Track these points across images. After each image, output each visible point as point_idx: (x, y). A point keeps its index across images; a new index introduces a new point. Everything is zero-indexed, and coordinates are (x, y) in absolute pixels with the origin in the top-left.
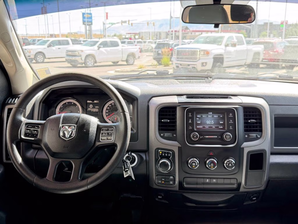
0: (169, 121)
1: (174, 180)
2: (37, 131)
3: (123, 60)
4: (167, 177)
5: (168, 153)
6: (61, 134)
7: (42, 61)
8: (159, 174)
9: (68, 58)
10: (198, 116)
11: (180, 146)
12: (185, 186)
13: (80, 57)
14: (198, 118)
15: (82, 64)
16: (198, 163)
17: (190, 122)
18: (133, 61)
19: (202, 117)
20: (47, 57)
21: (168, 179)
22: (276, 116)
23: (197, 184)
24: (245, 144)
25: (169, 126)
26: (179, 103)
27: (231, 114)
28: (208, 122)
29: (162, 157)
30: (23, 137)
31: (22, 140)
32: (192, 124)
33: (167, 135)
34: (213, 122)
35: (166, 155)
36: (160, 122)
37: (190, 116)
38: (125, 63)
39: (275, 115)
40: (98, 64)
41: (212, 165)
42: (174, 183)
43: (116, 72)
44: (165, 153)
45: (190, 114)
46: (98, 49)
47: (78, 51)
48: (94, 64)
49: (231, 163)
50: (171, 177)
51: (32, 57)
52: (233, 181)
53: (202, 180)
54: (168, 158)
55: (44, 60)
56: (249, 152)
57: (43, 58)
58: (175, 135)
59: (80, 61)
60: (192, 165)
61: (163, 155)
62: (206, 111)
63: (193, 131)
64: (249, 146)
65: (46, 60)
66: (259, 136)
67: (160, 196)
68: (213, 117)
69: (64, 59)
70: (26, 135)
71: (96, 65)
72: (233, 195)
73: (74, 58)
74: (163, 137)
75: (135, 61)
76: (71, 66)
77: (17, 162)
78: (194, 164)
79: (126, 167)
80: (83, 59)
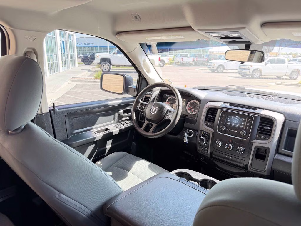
0: (211, 116)
1: (208, 151)
2: (144, 107)
3: (286, 75)
4: (204, 148)
5: (206, 134)
6: (151, 111)
7: (221, 71)
8: (200, 145)
9: (239, 70)
10: (229, 117)
11: (214, 132)
12: (213, 156)
13: (249, 71)
14: (229, 118)
15: (250, 76)
16: (220, 144)
17: (223, 119)
18: (296, 77)
19: (231, 118)
20: (225, 69)
21: (205, 149)
22: (290, 129)
23: (220, 157)
24: (255, 141)
25: (211, 119)
26: (220, 107)
27: (250, 120)
28: (235, 122)
29: (203, 136)
30: (138, 109)
31: (138, 110)
32: (223, 121)
33: (209, 124)
34: (237, 122)
35: (205, 135)
36: (207, 116)
37: (224, 115)
38: (288, 77)
39: (289, 127)
40: (262, 77)
41: (228, 147)
42: (207, 152)
43: (276, 84)
44: (205, 134)
45: (224, 114)
46: (266, 65)
47: (248, 66)
48: (259, 76)
49: (240, 149)
50: (206, 149)
51: (215, 68)
52: (242, 161)
53: (223, 155)
54: (206, 137)
55: (223, 71)
56: (256, 147)
57: (222, 70)
58: (213, 125)
59: (248, 73)
60: (216, 144)
61: (204, 134)
62: (235, 115)
63: (223, 125)
64: (257, 143)
65: (224, 71)
66: (267, 138)
67: (202, 158)
68: (238, 119)
69: (237, 71)
70: (139, 108)
71: (260, 77)
72: (243, 171)
73: (244, 71)
74: (206, 125)
75: (299, 76)
76: (241, 76)
77: (133, 118)
78: (218, 144)
79: (184, 136)
80: (251, 72)
